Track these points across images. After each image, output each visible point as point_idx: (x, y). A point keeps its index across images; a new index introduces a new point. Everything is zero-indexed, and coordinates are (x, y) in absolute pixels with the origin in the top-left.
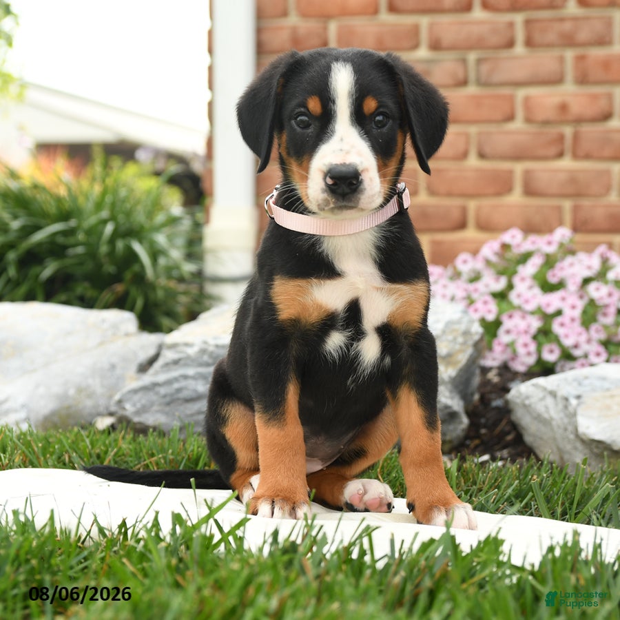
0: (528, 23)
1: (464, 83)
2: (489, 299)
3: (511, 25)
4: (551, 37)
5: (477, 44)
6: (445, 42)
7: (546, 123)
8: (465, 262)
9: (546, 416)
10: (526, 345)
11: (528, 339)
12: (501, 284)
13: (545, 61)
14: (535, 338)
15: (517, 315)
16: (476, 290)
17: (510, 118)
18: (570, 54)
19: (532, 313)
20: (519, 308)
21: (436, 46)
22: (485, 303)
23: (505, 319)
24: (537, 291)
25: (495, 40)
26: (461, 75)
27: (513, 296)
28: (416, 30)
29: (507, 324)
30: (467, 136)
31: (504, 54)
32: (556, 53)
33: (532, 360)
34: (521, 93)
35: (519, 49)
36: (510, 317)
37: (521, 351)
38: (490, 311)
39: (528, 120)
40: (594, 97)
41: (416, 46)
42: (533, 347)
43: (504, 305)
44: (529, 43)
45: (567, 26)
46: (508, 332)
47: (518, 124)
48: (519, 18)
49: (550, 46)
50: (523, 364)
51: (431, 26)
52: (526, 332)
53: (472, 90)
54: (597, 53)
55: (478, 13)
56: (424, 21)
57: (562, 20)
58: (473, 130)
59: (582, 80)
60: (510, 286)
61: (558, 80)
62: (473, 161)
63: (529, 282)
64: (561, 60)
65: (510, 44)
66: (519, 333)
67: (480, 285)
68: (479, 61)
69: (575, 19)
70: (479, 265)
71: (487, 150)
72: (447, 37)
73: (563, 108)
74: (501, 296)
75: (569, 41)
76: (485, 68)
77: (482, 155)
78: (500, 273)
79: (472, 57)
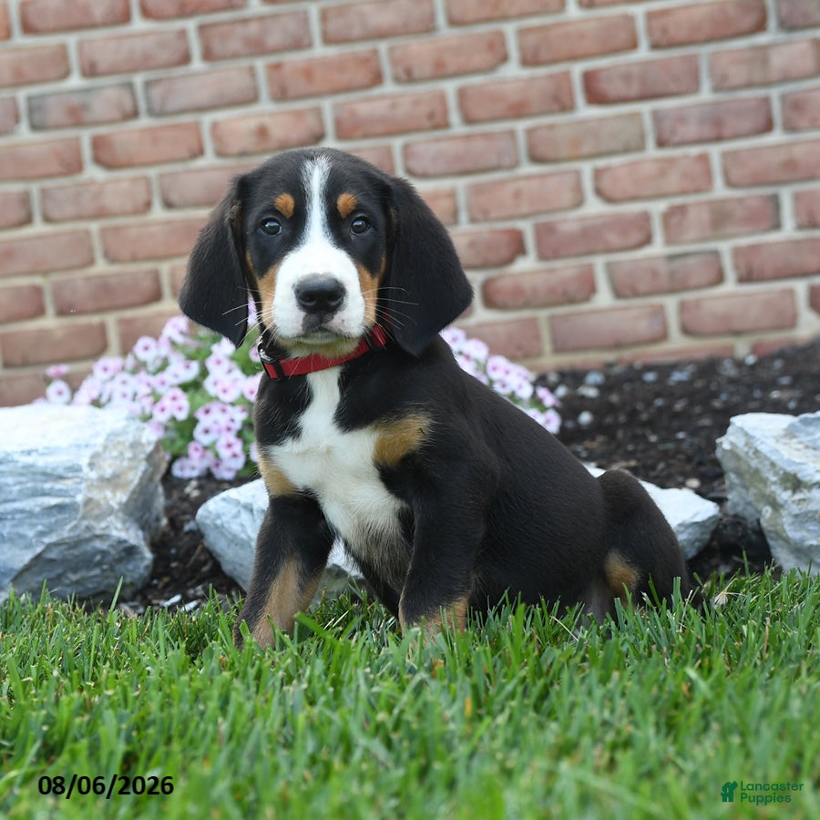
0: (202, 29)
1: (135, 114)
2: (179, 392)
3: (183, 34)
4: (235, 45)
5: (143, 63)
6: (103, 65)
7: (243, 154)
8: (146, 348)
9: (243, 536)
10: (229, 446)
11: (232, 438)
12: (192, 372)
13: (231, 75)
14: (239, 435)
15: (215, 408)
16: (163, 383)
17: (199, 152)
18: (260, 64)
19: (233, 404)
20: (217, 399)
21: (90, 71)
22: (174, 398)
23: (200, 415)
24: (238, 373)
25: (165, 56)
26: (128, 105)
27: (208, 384)
28: (62, 52)
29: (205, 421)
30: (147, 180)
31: (179, 71)
32: (245, 63)
33: (239, 463)
34: (207, 119)
35: (197, 64)
36: (207, 412)
37: (225, 453)
38: (180, 409)
39: (220, 154)
40: (299, 114)
41: (66, 74)
42: (238, 447)
43: (198, 398)
44: (208, 55)
45: (253, 29)
46: (207, 431)
47: (209, 159)
48: (191, 25)
49: (235, 56)
50: (229, 469)
51: (81, 45)
52: (229, 429)
53: (144, 122)
54: (294, 59)
55: (139, 24)
56: (71, 40)
57: (245, 21)
58: (153, 172)
59: (281, 95)
60: (204, 373)
61: (251, 99)
62: (158, 213)
63: (226, 364)
64: (252, 72)
65: (186, 59)
66: (219, 431)
67: (167, 376)
68: (148, 85)
69: (261, 18)
70: (164, 350)
71: (174, 197)
72: (104, 58)
73: (262, 132)
74: (194, 387)
75: (257, 47)
76: (156, 93)
77: (168, 205)
78: (190, 358)
79: (138, 80)
